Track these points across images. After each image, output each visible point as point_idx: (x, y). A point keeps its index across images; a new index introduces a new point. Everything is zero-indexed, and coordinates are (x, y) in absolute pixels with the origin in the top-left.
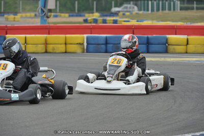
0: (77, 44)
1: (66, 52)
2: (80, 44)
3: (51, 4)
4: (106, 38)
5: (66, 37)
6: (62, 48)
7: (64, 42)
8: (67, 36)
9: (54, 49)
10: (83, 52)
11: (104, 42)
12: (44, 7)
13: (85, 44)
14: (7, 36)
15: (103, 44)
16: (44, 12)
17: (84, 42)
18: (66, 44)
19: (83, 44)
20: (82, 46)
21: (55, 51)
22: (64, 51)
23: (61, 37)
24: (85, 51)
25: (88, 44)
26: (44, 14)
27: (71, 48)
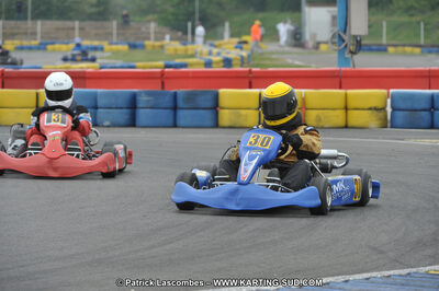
0: (370, 109)
1: (346, 127)
2: (376, 109)
3: (359, 26)
4: (432, 97)
5: (346, 95)
6: (337, 117)
7: (343, 106)
8: (350, 92)
9: (319, 119)
10: (386, 127)
11: (427, 106)
12: (345, 32)
13: (389, 110)
14: (221, 91)
15: (425, 110)
16: (344, 41)
17: (386, 106)
18: (346, 109)
19: (384, 109)
20: (381, 114)
21: (321, 124)
22: (343, 124)
23: (335, 94)
24: (389, 125)
25: (394, 109)
26: (343, 45)
27: (357, 118)
